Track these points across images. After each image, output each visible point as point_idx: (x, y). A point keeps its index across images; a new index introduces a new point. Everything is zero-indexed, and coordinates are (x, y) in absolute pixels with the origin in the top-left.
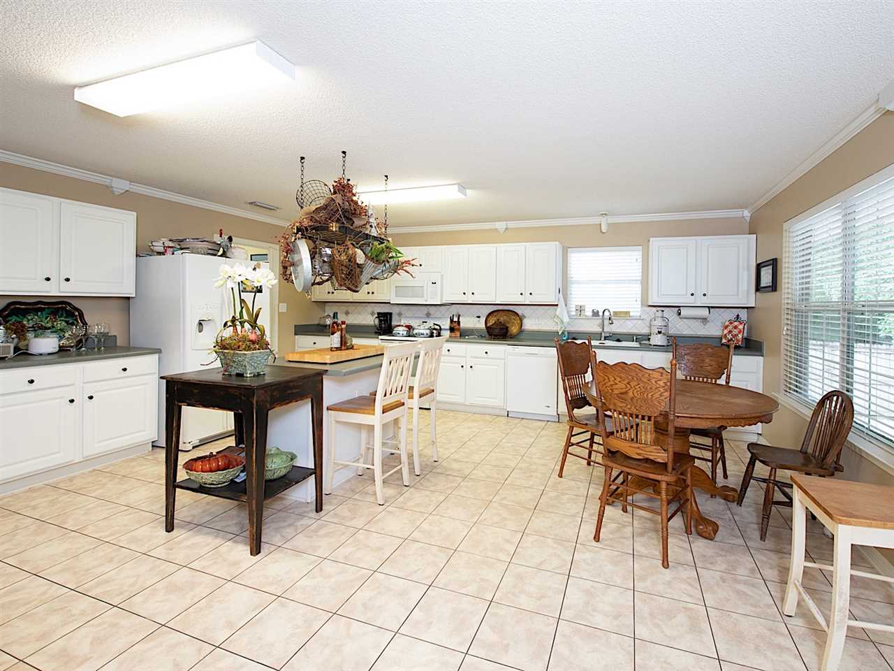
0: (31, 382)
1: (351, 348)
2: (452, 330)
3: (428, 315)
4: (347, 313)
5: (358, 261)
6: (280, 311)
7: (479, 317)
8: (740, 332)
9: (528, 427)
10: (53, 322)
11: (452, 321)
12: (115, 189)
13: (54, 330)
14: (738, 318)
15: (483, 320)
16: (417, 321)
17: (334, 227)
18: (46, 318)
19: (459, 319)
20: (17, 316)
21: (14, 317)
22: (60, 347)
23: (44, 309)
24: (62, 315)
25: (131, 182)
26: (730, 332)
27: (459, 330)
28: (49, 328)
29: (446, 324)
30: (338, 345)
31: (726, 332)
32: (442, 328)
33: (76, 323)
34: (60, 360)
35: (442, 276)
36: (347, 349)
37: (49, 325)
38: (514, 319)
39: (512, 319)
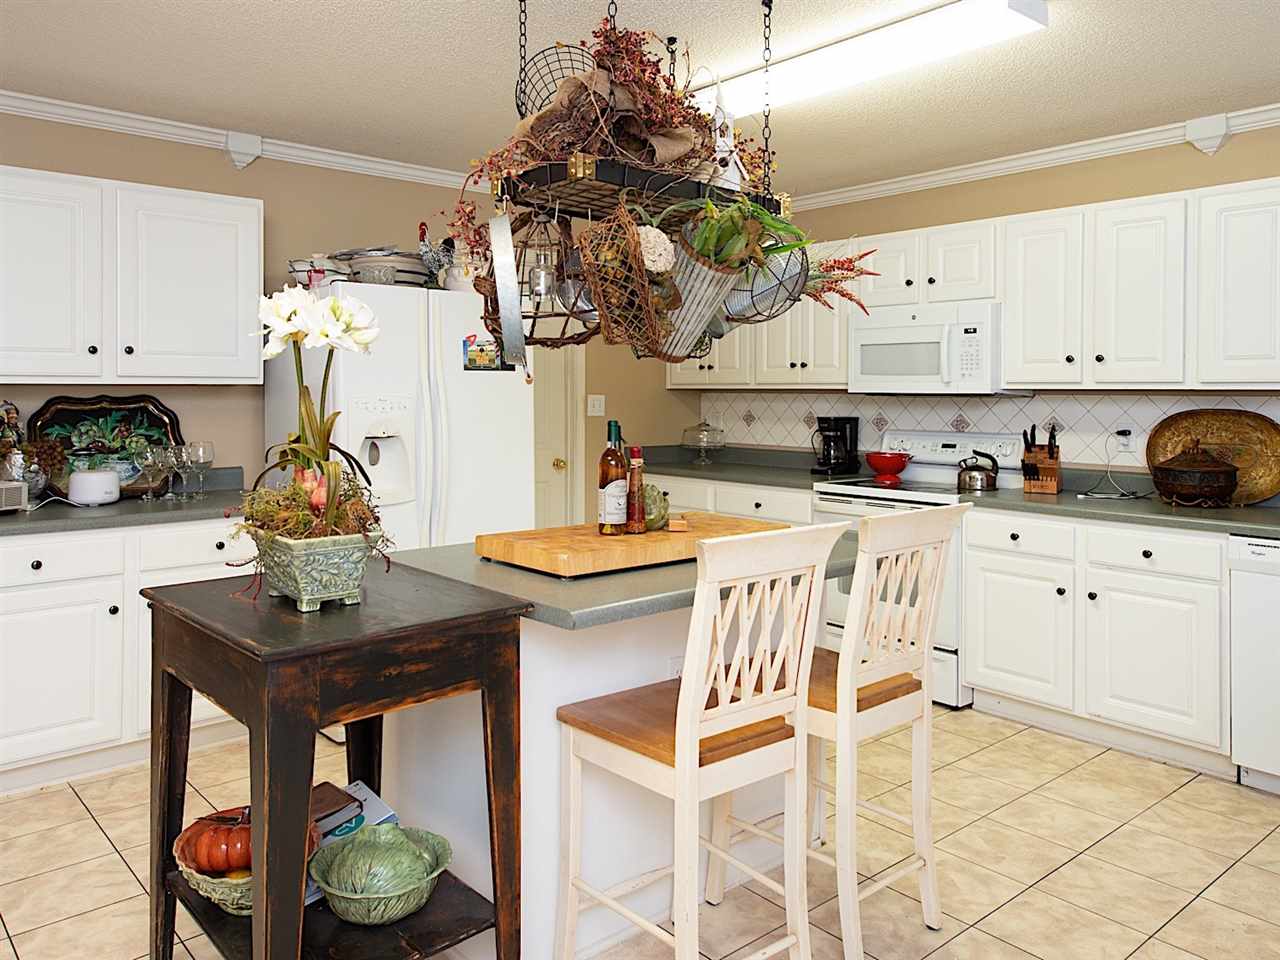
0: (37, 565)
1: (661, 529)
2: (1029, 471)
3: (960, 426)
4: (749, 419)
5: (648, 264)
6: (589, 414)
7: (1124, 433)
10: (124, 438)
11: (1030, 444)
12: (234, 156)
13: (124, 454)
15: (1139, 443)
16: (929, 444)
17: (581, 166)
18: (113, 430)
19: (1052, 437)
20: (62, 426)
21: (57, 427)
22: (122, 491)
23: (108, 412)
24: (142, 422)
25: (263, 137)
27: (1052, 472)
28: (115, 451)
29: (1012, 455)
30: (621, 518)
32: (1001, 462)
33: (165, 440)
34: (119, 519)
35: (997, 309)
36: (648, 530)
37: (117, 444)
38: (1268, 443)
39: (1261, 442)
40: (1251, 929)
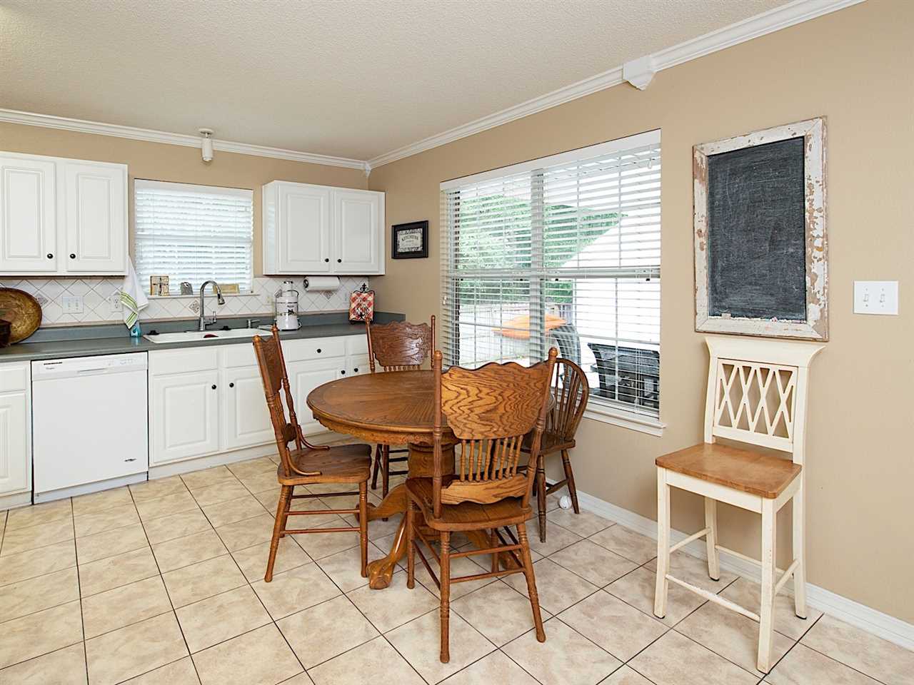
8: (369, 305)
9: (101, 512)
14: (364, 288)
26: (359, 305)
31: (354, 305)
38: (23, 306)
39: (19, 306)
40: (114, 563)
